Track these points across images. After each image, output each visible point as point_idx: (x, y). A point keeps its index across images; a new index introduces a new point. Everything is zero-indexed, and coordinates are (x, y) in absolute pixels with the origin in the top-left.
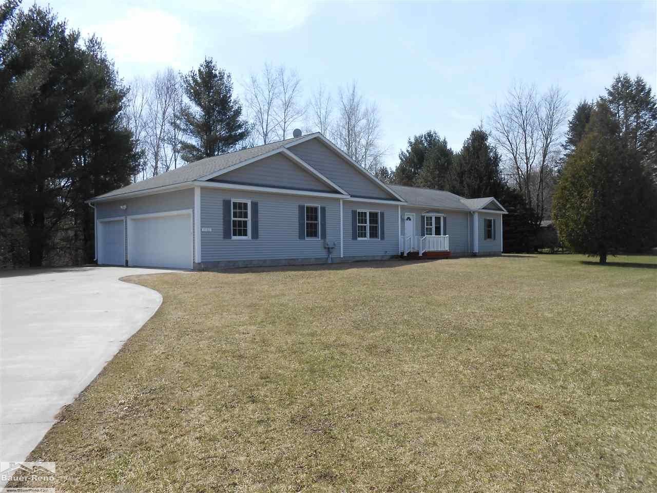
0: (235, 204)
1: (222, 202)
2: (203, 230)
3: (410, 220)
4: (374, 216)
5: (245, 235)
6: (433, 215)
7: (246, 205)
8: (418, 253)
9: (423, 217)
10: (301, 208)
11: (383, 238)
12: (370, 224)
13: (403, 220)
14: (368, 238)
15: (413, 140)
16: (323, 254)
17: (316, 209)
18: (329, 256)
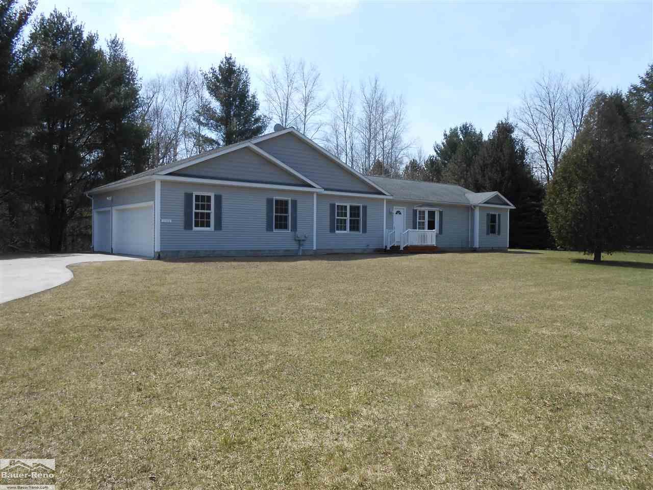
0: (197, 197)
1: (183, 195)
2: (162, 221)
3: (400, 214)
4: (355, 211)
5: (208, 225)
6: (426, 210)
7: (209, 198)
8: (399, 247)
9: (415, 211)
10: (269, 201)
11: (365, 231)
12: (351, 216)
13: (390, 214)
14: (348, 231)
15: (448, 133)
16: (293, 246)
17: (286, 202)
18: (299, 248)
